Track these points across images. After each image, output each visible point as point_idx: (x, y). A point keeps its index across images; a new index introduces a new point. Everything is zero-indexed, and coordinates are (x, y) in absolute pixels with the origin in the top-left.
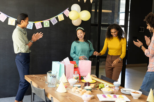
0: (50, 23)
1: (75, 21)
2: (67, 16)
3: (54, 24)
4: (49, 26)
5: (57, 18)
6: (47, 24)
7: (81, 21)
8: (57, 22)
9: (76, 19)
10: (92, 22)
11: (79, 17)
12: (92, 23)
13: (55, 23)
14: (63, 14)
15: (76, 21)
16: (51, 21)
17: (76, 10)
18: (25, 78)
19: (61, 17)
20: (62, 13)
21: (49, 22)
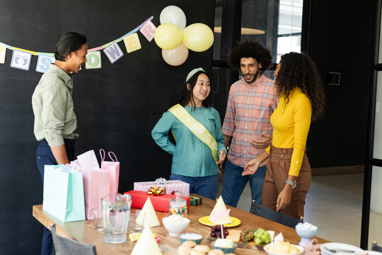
0: (104, 57)
1: (170, 53)
2: (150, 40)
3: (112, 61)
4: (99, 66)
5: (122, 45)
6: (93, 60)
7: (187, 52)
8: (121, 54)
9: (174, 48)
10: (216, 57)
11: (182, 43)
12: (214, 59)
13: (117, 58)
14: (139, 33)
15: (174, 51)
16: (105, 51)
17: (174, 22)
18: (34, 215)
19: (132, 42)
20: (136, 30)
21: (99, 54)
